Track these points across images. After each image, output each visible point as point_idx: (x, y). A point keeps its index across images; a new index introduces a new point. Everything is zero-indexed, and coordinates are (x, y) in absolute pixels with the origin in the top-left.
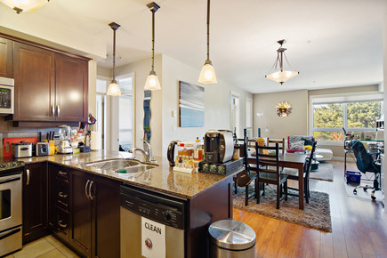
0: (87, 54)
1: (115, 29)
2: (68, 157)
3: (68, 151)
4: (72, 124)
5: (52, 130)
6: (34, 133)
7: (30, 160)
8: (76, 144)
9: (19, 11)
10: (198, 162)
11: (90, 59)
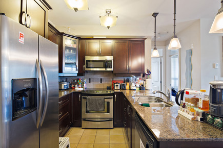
0: (144, 36)
1: (155, 17)
2: (134, 92)
3: (134, 88)
4: (137, 75)
5: (128, 78)
6: (122, 79)
7: (119, 91)
8: (138, 85)
9: (108, 27)
10: (201, 111)
11: (145, 39)
